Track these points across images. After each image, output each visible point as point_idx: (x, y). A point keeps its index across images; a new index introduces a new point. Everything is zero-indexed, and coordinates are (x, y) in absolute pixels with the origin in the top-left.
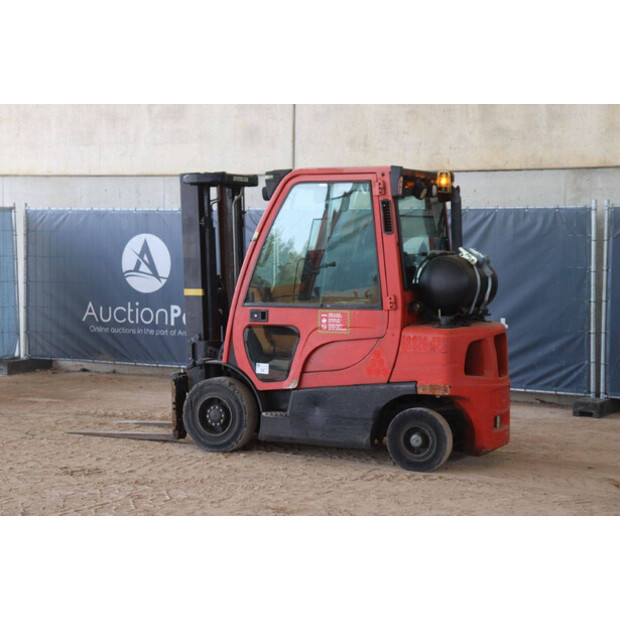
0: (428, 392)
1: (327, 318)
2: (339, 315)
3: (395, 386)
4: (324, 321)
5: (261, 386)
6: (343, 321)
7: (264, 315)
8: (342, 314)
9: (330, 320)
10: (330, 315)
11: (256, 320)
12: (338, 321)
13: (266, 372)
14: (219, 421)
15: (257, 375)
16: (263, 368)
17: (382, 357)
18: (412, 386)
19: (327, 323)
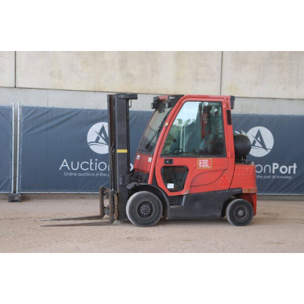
0: (247, 192)
1: (202, 162)
2: (207, 161)
3: (233, 191)
4: (200, 163)
5: (170, 194)
6: (209, 163)
7: (171, 161)
8: (209, 160)
9: (203, 163)
10: (203, 160)
11: (167, 163)
12: (207, 163)
13: (173, 187)
14: (148, 212)
15: (168, 189)
16: (171, 186)
17: (227, 178)
18: (240, 190)
19: (202, 164)
